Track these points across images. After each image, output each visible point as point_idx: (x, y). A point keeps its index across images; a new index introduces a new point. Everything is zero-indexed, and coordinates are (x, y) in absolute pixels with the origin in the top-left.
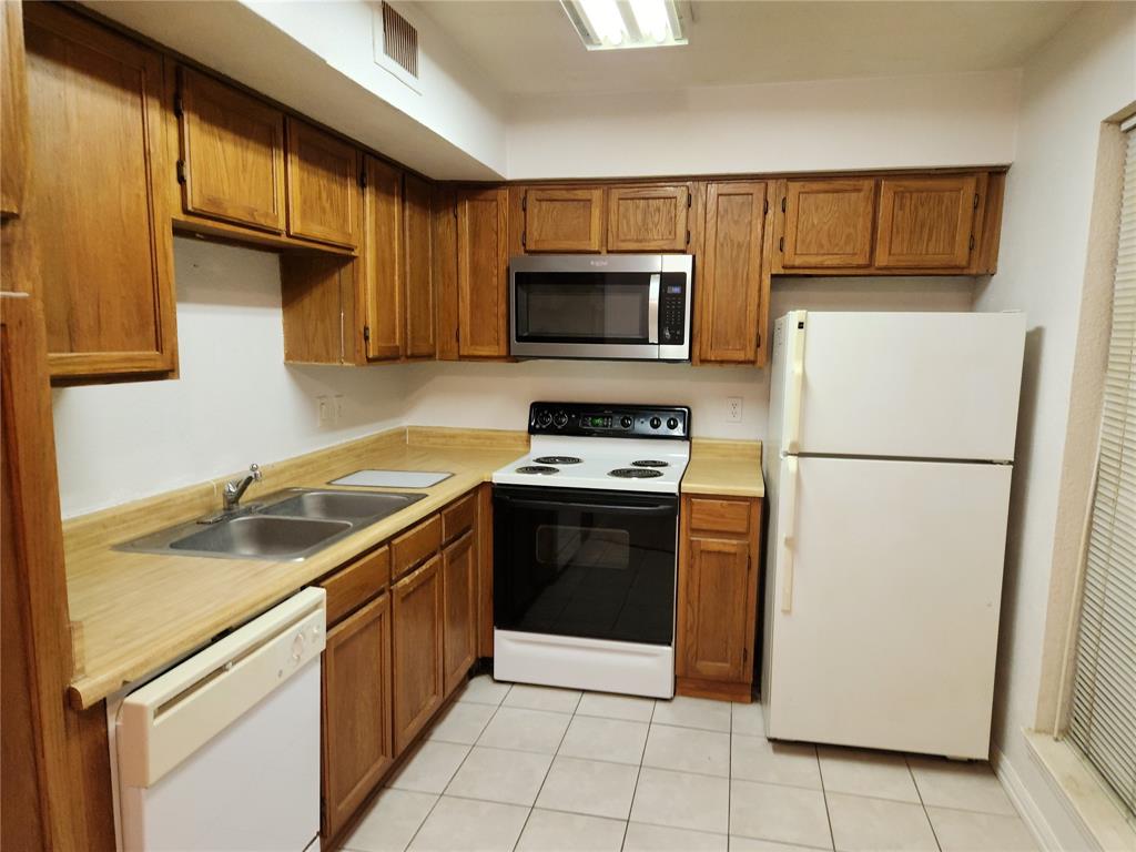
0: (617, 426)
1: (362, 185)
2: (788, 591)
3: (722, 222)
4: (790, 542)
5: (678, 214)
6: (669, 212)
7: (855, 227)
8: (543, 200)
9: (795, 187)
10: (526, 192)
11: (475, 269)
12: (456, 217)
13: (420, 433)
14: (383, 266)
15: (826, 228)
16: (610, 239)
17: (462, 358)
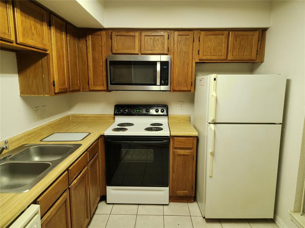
0: (144, 112)
1: (50, 25)
2: (211, 170)
3: (179, 44)
4: (213, 154)
5: (165, 41)
6: (162, 41)
7: (222, 47)
8: (118, 36)
9: (203, 33)
10: (112, 32)
11: (94, 59)
12: (86, 41)
13: (75, 116)
14: (59, 57)
15: (213, 47)
16: (142, 49)
17: (90, 91)
